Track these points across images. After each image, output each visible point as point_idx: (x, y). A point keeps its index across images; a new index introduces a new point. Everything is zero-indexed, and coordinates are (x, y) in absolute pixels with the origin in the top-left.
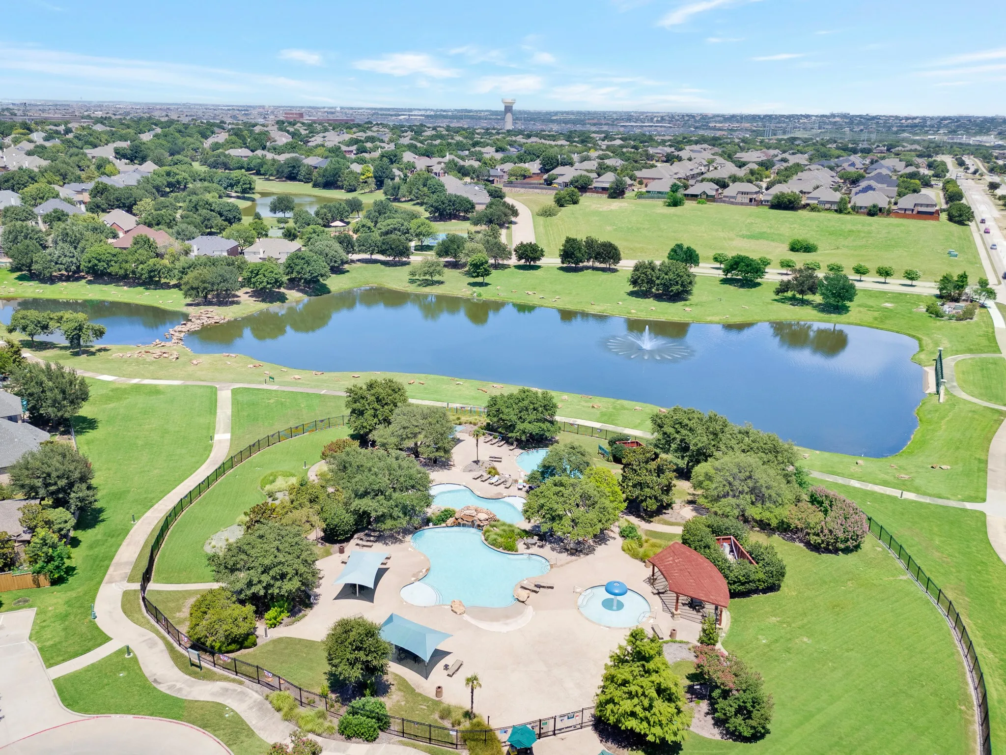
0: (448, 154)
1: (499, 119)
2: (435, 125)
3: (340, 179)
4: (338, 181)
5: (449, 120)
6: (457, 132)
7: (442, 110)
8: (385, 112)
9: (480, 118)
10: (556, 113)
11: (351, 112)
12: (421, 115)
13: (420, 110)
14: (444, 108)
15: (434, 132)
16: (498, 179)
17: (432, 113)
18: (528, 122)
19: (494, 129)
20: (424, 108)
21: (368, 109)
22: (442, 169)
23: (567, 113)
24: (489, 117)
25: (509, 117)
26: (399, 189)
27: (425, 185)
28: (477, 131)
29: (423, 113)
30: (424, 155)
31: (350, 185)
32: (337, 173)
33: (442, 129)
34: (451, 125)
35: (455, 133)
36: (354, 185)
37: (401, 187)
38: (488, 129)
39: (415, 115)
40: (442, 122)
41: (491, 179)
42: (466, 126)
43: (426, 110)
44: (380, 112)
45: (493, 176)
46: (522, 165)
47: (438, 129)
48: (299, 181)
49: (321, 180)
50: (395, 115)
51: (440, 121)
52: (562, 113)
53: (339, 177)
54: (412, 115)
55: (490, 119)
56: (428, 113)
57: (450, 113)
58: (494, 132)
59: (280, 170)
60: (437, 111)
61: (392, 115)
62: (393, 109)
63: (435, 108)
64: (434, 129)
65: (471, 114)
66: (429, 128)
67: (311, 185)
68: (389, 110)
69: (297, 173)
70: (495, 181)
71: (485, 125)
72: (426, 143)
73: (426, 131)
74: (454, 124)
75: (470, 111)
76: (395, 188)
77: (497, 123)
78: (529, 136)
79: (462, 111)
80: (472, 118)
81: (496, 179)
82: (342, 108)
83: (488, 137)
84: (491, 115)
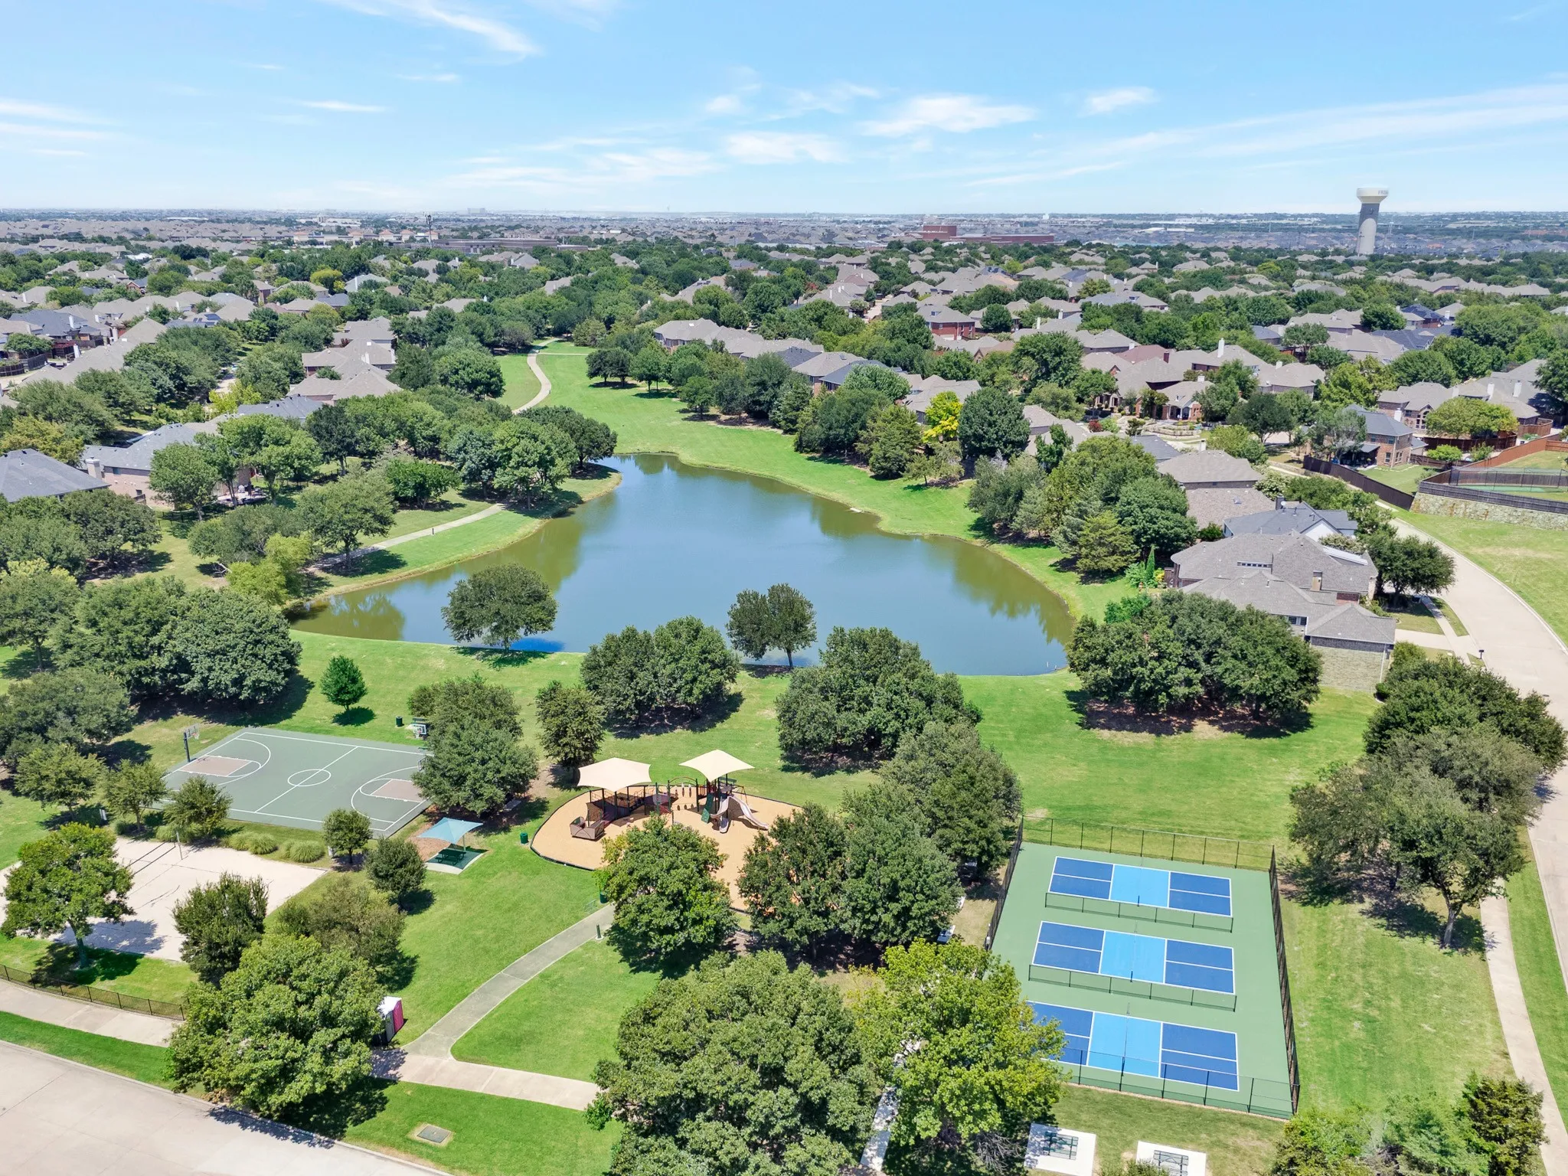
0: (1222, 343)
1: (1340, 231)
2: (1210, 245)
3: (864, 434)
4: (857, 438)
5: (1240, 234)
6: (1255, 263)
7: (1229, 216)
8: (1125, 222)
9: (1301, 230)
10: (1455, 217)
11: (1066, 221)
12: (1188, 226)
13: (1189, 216)
14: (1233, 212)
15: (1203, 265)
16: (1393, 450)
17: (1211, 221)
18: (1402, 236)
19: (1338, 252)
20: (1197, 212)
21: (1095, 216)
22: (1196, 397)
23: (1478, 216)
24: (1319, 226)
25: (1370, 225)
26: (1020, 496)
27: (1109, 500)
28: (1301, 258)
29: (1194, 221)
30: (1153, 340)
31: (886, 459)
32: (857, 415)
33: (1221, 255)
34: (1244, 245)
35: (1250, 263)
36: (897, 459)
37: (1028, 493)
38: (1324, 253)
39: (1177, 226)
40: (1226, 239)
41: (1368, 447)
42: (1273, 246)
43: (1201, 216)
44: (1116, 222)
45: (1374, 438)
46: (1472, 387)
47: (1214, 255)
48: (775, 424)
49: (818, 431)
50: (1142, 227)
51: (1222, 235)
52: (1468, 216)
53: (863, 427)
54: (1171, 226)
55: (1323, 230)
56: (1204, 221)
57: (1244, 221)
58: (1340, 259)
59: (727, 392)
60: (1220, 217)
61: (1133, 227)
62: (1141, 216)
63: (1217, 212)
64: (1205, 255)
65: (1284, 222)
66: (1194, 252)
67: (792, 439)
68: (1133, 217)
69: (770, 403)
70: (1381, 456)
71: (1314, 242)
72: (1173, 296)
73: (1186, 260)
74: (1252, 243)
75: (1283, 216)
76: (1006, 494)
77: (1337, 238)
78: (1428, 271)
79: (1268, 216)
80: (1286, 229)
81: (1384, 448)
82: (1053, 216)
83: (1329, 274)
84: (1323, 222)
